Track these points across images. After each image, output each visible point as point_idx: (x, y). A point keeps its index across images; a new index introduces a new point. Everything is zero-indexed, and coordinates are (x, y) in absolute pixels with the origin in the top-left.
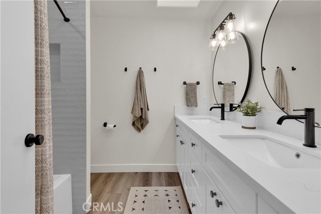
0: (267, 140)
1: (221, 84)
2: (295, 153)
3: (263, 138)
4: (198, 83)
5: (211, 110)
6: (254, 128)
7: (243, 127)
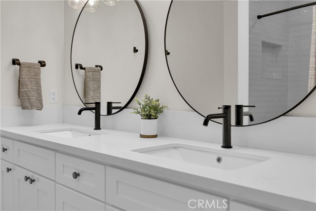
0: (181, 149)
1: (82, 68)
2: (216, 157)
3: (176, 147)
4: (42, 64)
5: (80, 113)
6: (156, 136)
7: (142, 136)
